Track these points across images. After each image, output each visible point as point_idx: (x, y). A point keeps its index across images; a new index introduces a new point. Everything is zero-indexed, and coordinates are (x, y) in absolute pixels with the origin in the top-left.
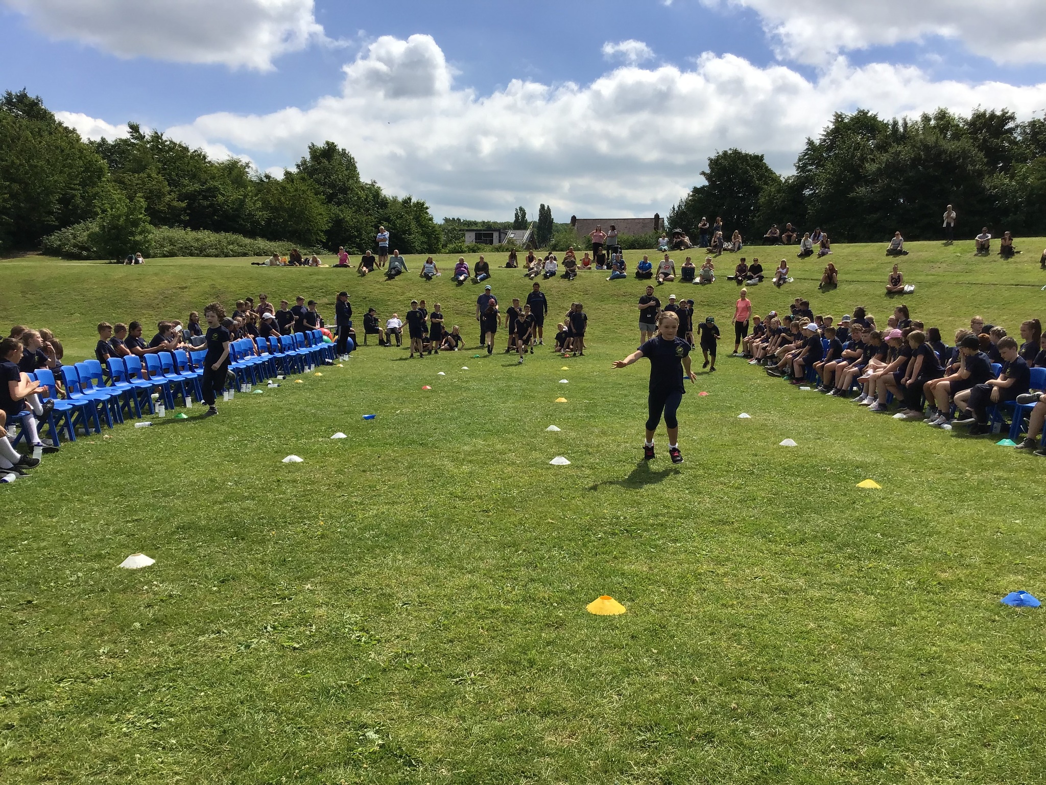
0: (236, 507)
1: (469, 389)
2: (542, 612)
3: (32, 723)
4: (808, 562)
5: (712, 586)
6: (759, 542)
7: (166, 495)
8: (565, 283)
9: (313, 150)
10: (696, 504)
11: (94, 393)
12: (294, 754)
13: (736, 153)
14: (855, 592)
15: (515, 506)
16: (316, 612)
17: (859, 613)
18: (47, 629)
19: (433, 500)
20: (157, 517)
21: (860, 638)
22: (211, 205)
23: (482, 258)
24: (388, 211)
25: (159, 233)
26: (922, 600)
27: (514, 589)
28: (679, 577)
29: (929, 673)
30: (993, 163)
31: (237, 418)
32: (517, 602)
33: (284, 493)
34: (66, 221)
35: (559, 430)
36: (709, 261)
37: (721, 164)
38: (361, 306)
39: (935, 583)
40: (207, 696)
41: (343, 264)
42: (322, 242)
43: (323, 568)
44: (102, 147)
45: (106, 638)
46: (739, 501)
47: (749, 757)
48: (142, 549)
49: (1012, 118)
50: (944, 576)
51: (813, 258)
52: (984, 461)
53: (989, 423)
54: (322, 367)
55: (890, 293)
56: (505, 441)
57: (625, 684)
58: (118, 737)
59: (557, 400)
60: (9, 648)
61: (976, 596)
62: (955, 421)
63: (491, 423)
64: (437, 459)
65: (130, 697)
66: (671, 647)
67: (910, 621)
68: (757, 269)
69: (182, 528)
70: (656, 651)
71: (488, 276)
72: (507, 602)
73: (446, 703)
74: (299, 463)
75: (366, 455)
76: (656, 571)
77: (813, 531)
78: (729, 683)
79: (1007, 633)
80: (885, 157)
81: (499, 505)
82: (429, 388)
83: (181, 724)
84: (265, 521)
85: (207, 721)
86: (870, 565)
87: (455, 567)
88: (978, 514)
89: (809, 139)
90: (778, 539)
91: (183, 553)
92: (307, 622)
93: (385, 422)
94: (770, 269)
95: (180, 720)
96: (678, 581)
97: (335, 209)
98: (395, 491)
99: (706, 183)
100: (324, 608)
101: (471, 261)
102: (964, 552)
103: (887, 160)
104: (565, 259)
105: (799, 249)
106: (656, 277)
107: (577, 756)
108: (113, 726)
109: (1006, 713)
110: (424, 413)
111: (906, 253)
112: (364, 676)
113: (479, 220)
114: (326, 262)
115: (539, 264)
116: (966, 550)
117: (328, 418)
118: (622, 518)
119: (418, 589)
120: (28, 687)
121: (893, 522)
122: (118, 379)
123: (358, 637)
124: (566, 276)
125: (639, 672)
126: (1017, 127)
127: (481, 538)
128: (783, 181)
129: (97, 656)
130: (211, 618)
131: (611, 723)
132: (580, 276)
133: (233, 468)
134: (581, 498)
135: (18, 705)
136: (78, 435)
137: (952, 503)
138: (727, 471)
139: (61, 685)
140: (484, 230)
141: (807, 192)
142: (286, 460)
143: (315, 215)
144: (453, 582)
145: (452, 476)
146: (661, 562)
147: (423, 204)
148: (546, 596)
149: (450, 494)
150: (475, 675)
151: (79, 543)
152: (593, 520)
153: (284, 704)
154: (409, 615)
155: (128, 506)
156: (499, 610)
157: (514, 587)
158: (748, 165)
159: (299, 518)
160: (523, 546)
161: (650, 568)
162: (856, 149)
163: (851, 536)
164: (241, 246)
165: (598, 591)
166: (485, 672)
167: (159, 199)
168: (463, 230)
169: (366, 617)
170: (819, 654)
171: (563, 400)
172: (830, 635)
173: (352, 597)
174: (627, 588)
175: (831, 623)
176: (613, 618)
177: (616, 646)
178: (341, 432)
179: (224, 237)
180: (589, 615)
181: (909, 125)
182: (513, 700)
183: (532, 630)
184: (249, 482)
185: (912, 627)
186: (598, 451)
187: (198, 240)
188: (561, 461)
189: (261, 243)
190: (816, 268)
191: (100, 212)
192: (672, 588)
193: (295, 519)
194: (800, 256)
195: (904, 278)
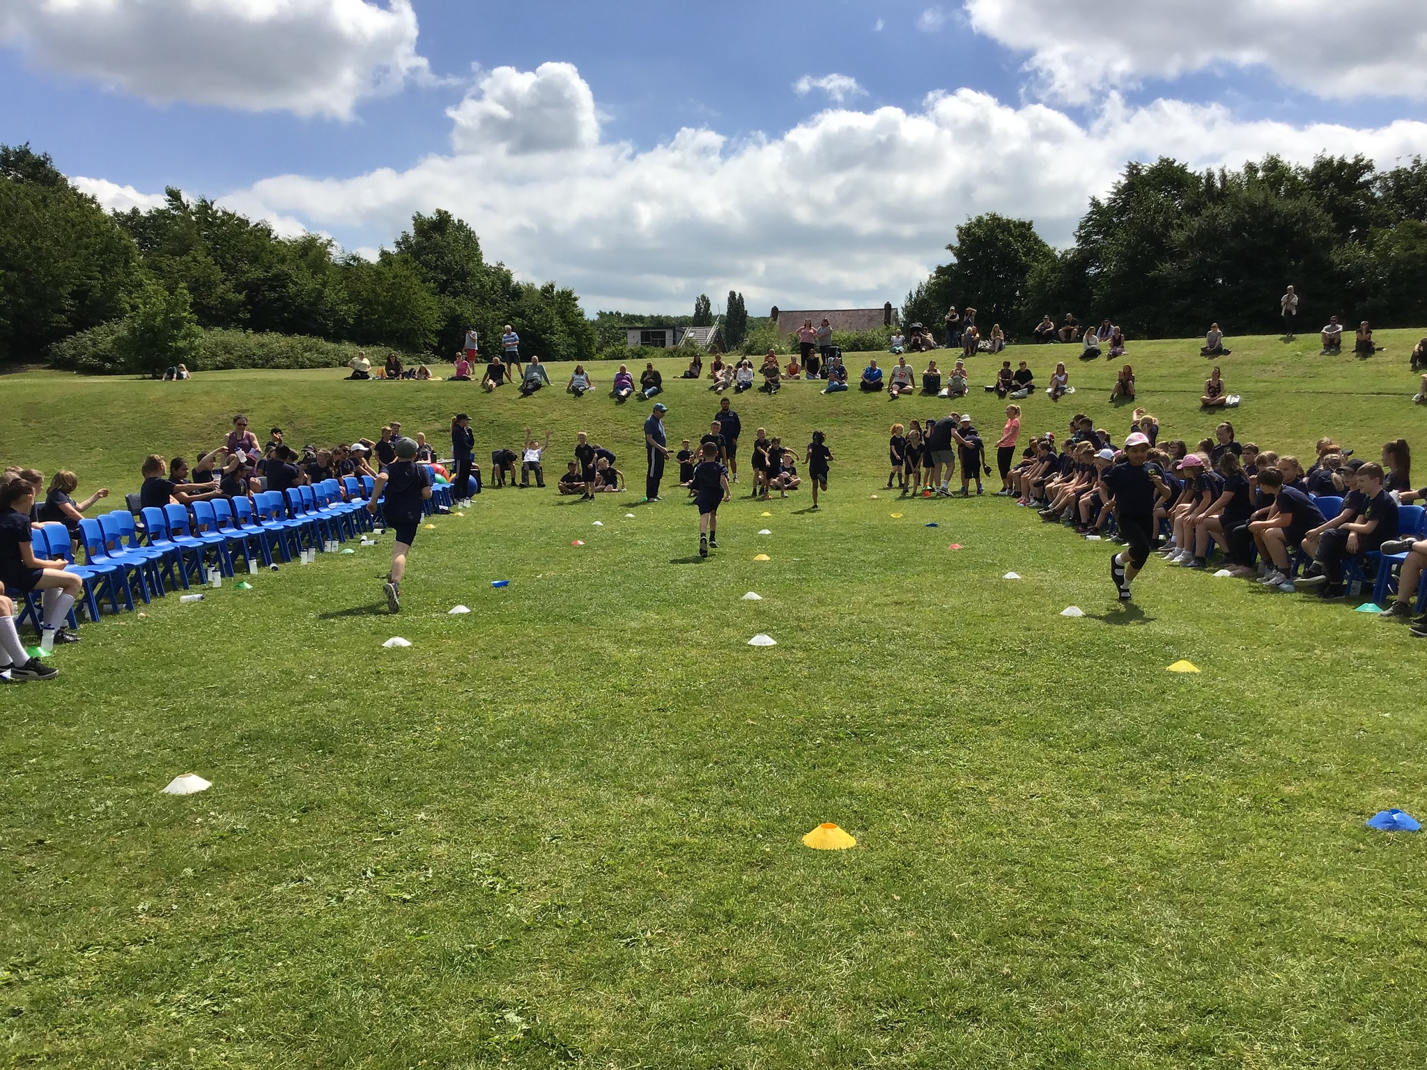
0: (320, 708)
1: (636, 544)
2: (742, 847)
3: (47, 1007)
4: (1103, 773)
5: (972, 809)
6: (1035, 747)
7: (224, 694)
8: (763, 399)
9: (419, 222)
10: (949, 696)
11: (123, 555)
12: (406, 1045)
13: (994, 218)
14: (1167, 814)
15: (702, 703)
16: (434, 851)
17: (1174, 843)
18: (66, 879)
19: (590, 695)
20: (213, 724)
21: (1176, 877)
22: (280, 299)
23: (649, 366)
24: (522, 303)
25: (208, 338)
26: (1260, 823)
27: (702, 815)
28: (927, 797)
29: (1271, 922)
30: (1343, 228)
31: (319, 587)
32: (707, 833)
33: (386, 689)
34: (82, 322)
35: (760, 598)
36: (959, 365)
37: (974, 234)
38: (487, 433)
39: (1276, 800)
40: (287, 967)
41: (461, 376)
42: (432, 346)
43: (441, 790)
44: (132, 221)
45: (146, 890)
46: (1007, 693)
47: (1028, 1040)
48: (193, 768)
49: (1369, 167)
50: (1287, 790)
51: (1101, 360)
52: (1339, 633)
53: (1345, 582)
54: (435, 517)
55: (1208, 407)
56: (686, 614)
57: (858, 944)
58: (166, 1025)
59: (757, 558)
60: (14, 905)
61: (1333, 818)
62: (1299, 579)
63: (667, 590)
64: (593, 640)
65: (180, 971)
66: (920, 892)
67: (1243, 851)
68: (1025, 376)
69: (249, 738)
70: (899, 898)
71: (659, 390)
72: (694, 834)
73: (613, 973)
74: (405, 648)
75: (497, 636)
76: (896, 788)
77: (1108, 731)
78: (999, 940)
79: (1376, 868)
80: (1196, 222)
81: (680, 702)
82: (581, 543)
83: (252, 1006)
84: (360, 728)
85: (287, 1001)
86: (1188, 777)
87: (622, 787)
88: (1332, 705)
89: (1093, 199)
90: (1062, 743)
91: (250, 772)
92: (421, 864)
93: (522, 590)
94: (1042, 375)
95: (249, 1001)
96: (926, 801)
97: (450, 301)
98: (537, 684)
99: (955, 260)
100: (444, 845)
101: (635, 369)
102: (1315, 757)
103: (1200, 226)
104: (765, 365)
105: (1080, 348)
106: (889, 389)
107: (794, 1042)
108: (158, 1010)
109: (1377, 976)
110: (576, 578)
111: (1227, 352)
112: (501, 938)
113: (646, 314)
114: (439, 372)
115: (728, 373)
116: (1318, 755)
117: (444, 586)
118: (848, 717)
119: (573, 817)
120: (40, 958)
121: (1218, 718)
122: (157, 536)
123: (491, 884)
124: (766, 389)
125: (875, 926)
126: (1376, 179)
127: (657, 747)
128: (1059, 256)
129: (134, 915)
130: (288, 860)
131: (840, 997)
132: (785, 389)
133: (317, 655)
134: (792, 690)
135: (26, 983)
136: (102, 613)
137: (1298, 691)
138: (990, 652)
139: (86, 955)
140: (653, 328)
141: (1092, 271)
142: (388, 644)
143: (421, 310)
144: (620, 807)
145: (616, 663)
146: (903, 776)
147: (570, 294)
148: (747, 825)
149: (612, 686)
150: (652, 934)
151: (107, 760)
152: (808, 721)
153: (391, 976)
154: (560, 852)
155: (172, 709)
156: (683, 844)
157: (703, 813)
158: (1012, 235)
159: (408, 723)
160: (714, 757)
161: (888, 785)
162: (1157, 212)
163: (1161, 737)
164: (322, 353)
165: (817, 817)
166: (666, 930)
167: (209, 290)
168: (625, 328)
169: (502, 856)
170: (1121, 899)
171: (765, 557)
172: (1135, 873)
173: (481, 829)
174: (857, 812)
175: (1136, 857)
176: (839, 853)
177: (844, 892)
178: (463, 604)
179: (298, 341)
180: (806, 849)
181: (1229, 179)
182: (705, 967)
183: (729, 872)
184: (338, 674)
185: (1246, 860)
186: (813, 627)
187: (262, 345)
188: (763, 640)
189: (349, 348)
190: (1106, 374)
191: (128, 308)
192: (918, 811)
193: (402, 723)
194: (1082, 358)
195: (1225, 386)
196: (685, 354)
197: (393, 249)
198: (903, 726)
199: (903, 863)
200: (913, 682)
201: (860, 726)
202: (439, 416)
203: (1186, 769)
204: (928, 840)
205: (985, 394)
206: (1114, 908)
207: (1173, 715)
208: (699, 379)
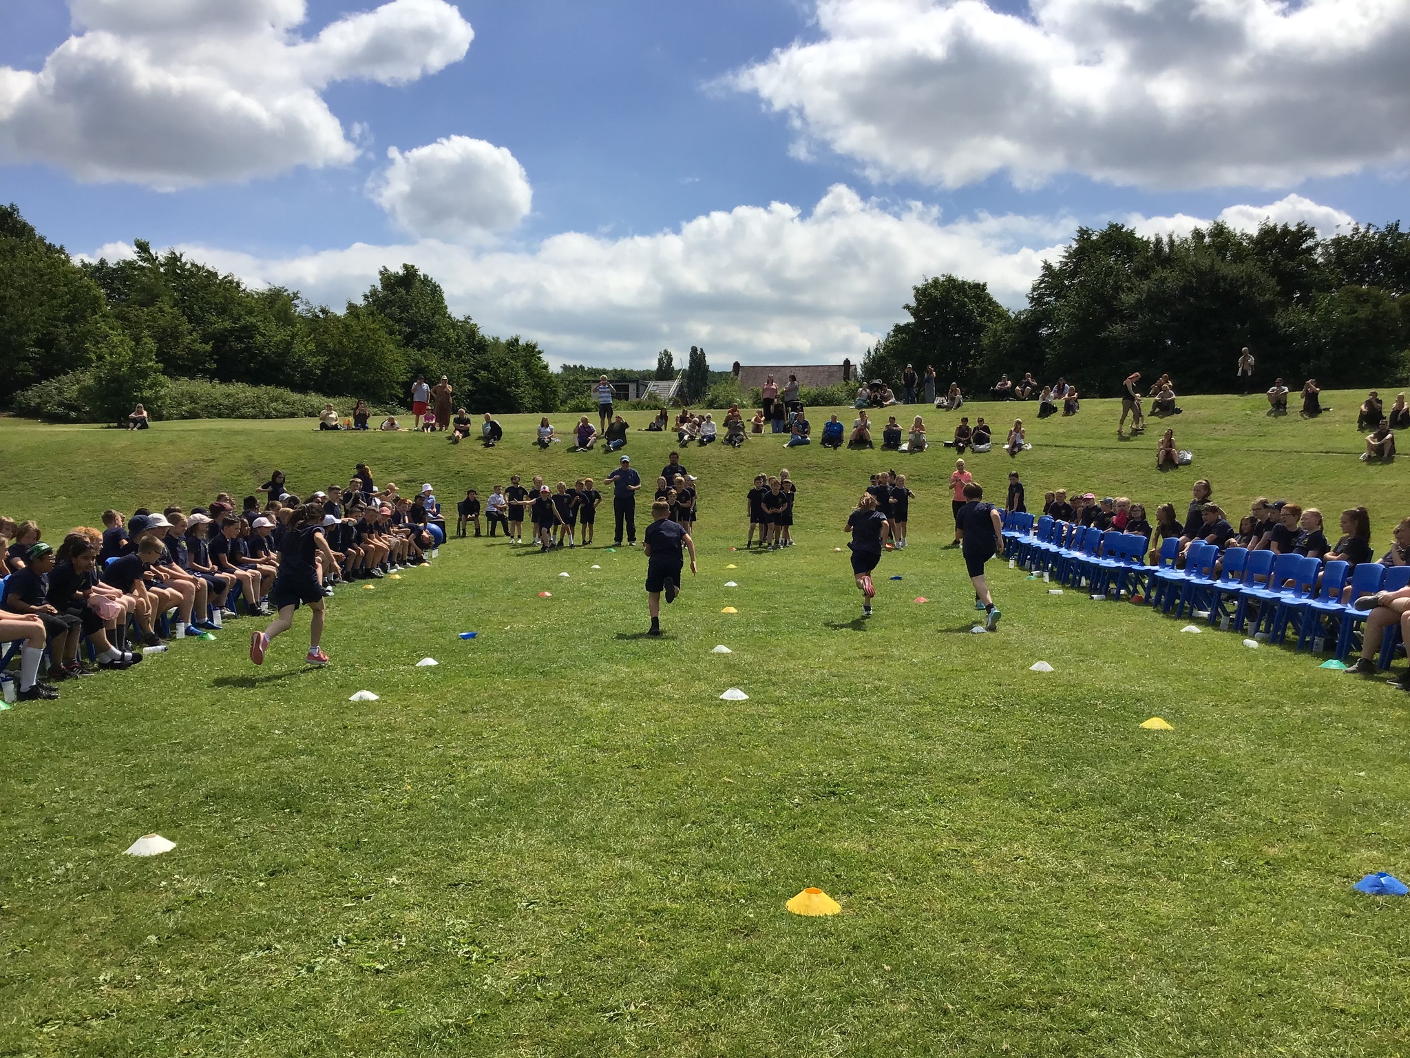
0: (286, 765)
1: (603, 596)
2: (725, 913)
4: (1086, 834)
5: (957, 872)
6: (1016, 807)
7: (189, 749)
8: (727, 451)
9: (386, 276)
10: (925, 753)
13: (950, 280)
14: (1154, 877)
15: (676, 760)
16: (407, 918)
17: (1163, 908)
18: (23, 947)
19: (562, 751)
20: (176, 781)
21: (1169, 944)
22: (247, 350)
24: (488, 356)
25: (173, 387)
26: (1247, 887)
27: (682, 878)
28: (911, 859)
29: (1269, 992)
32: (689, 898)
33: (354, 745)
34: (48, 370)
35: (729, 650)
36: (918, 421)
37: (930, 294)
38: (451, 483)
39: (1261, 863)
42: (398, 397)
43: (413, 853)
44: (100, 272)
45: (108, 959)
46: (983, 749)
48: (157, 828)
49: (1311, 234)
50: (1273, 852)
52: (1306, 690)
53: (1308, 638)
56: (658, 667)
57: (850, 1018)
59: (724, 611)
61: (1320, 882)
64: (564, 693)
66: (909, 961)
67: (1234, 917)
69: (213, 797)
70: (889, 968)
71: (624, 443)
72: (674, 898)
73: (597, 1050)
74: (373, 701)
75: (466, 689)
77: (1088, 790)
79: (1368, 934)
80: (1145, 285)
81: (654, 758)
82: (548, 594)
86: (1171, 838)
87: (599, 848)
88: (1308, 764)
89: (1045, 262)
90: (1042, 802)
91: (215, 832)
92: (393, 932)
93: (490, 642)
96: (910, 864)
97: (414, 354)
98: (508, 740)
99: (912, 320)
100: (417, 911)
102: (1296, 817)
103: (1149, 289)
104: (728, 419)
110: (544, 630)
111: (1179, 411)
112: (479, 1012)
113: (610, 368)
115: (693, 426)
116: (1298, 816)
117: (411, 638)
118: (825, 774)
119: (549, 881)
121: (1195, 777)
123: (466, 953)
124: (730, 442)
125: (868, 999)
127: (633, 806)
128: (1013, 316)
129: (95, 986)
130: (256, 927)
133: (281, 710)
134: (766, 746)
137: (1272, 749)
138: (963, 707)
139: (45, 1030)
141: (1045, 332)
142: (355, 697)
143: (389, 361)
144: (597, 869)
145: (588, 718)
146: (884, 837)
147: (534, 347)
148: (729, 889)
149: (585, 742)
150: (636, 1007)
151: (68, 819)
152: (785, 778)
154: (537, 918)
155: (135, 765)
156: (664, 910)
157: (683, 876)
158: (966, 296)
159: (377, 780)
160: (692, 816)
161: (870, 846)
162: (1107, 275)
163: (1141, 797)
164: (288, 403)
165: (800, 881)
166: (650, 1003)
167: (176, 339)
168: (589, 381)
169: (477, 923)
170: (1115, 968)
171: (732, 610)
172: (1128, 940)
173: (455, 895)
174: (840, 876)
175: (1126, 923)
176: (825, 919)
177: (831, 961)
178: (430, 656)
179: (264, 392)
180: (791, 915)
181: (1177, 242)
182: (693, 1044)
183: (712, 940)
184: (304, 729)
185: (1237, 926)
186: (785, 681)
187: (228, 395)
188: (735, 694)
189: (315, 399)
190: (1061, 431)
191: (94, 358)
192: (903, 874)
193: (371, 781)
194: (1039, 416)
195: (1177, 444)
196: (649, 407)
197: (360, 302)
198: (881, 785)
199: (891, 930)
200: (888, 739)
201: (837, 785)
202: (405, 467)
203: (1169, 830)
204: (914, 905)
205: (944, 449)
206: (1109, 977)
207: (1151, 774)
208: (664, 432)
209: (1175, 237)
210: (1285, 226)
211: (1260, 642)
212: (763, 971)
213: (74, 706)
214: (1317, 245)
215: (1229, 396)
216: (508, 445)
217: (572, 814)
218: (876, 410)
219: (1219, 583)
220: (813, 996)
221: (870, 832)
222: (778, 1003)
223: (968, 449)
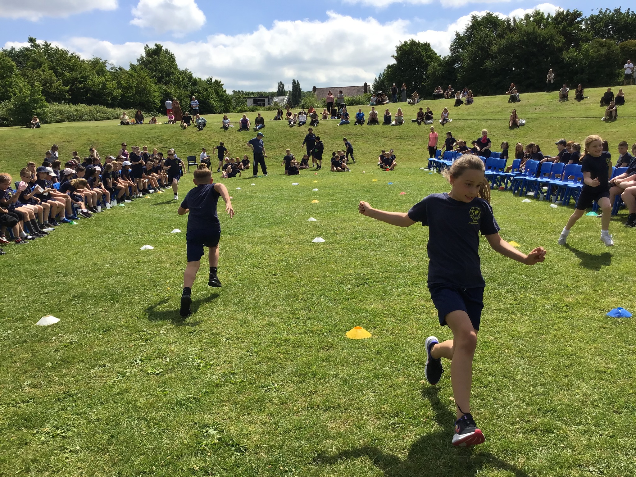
0: (111, 281)
1: (257, 198)
2: (317, 340)
5: (423, 316)
7: (65, 275)
9: (147, 50)
10: (407, 263)
13: (413, 42)
14: (514, 314)
15: (293, 271)
16: (169, 349)
17: (520, 328)
20: (60, 290)
23: (259, 115)
24: (197, 87)
25: (51, 108)
26: (557, 317)
28: (402, 311)
29: (571, 365)
30: (569, 42)
31: (109, 222)
32: (301, 334)
33: (143, 270)
35: (316, 220)
36: (400, 111)
37: (403, 50)
38: (184, 148)
39: (564, 305)
40: (99, 411)
42: (157, 109)
43: (172, 318)
44: (12, 54)
45: (28, 374)
48: (50, 312)
49: (580, 15)
50: (568, 300)
56: (283, 229)
57: (377, 385)
59: (313, 202)
61: (590, 313)
64: (240, 242)
67: (552, 331)
68: (429, 114)
69: (77, 297)
70: (394, 361)
71: (263, 126)
72: (294, 334)
73: (260, 406)
74: (151, 250)
76: (387, 308)
79: (615, 336)
81: (282, 271)
83: (82, 432)
84: (131, 289)
85: (99, 429)
86: (521, 296)
87: (258, 313)
89: (457, 32)
91: (78, 313)
92: (163, 355)
94: (437, 113)
95: (80, 430)
96: (402, 313)
97: (164, 87)
99: (395, 62)
100: (174, 345)
103: (504, 43)
107: (351, 437)
109: (624, 389)
111: (519, 101)
112: (204, 391)
113: (255, 91)
114: (161, 121)
116: (579, 283)
117: (168, 220)
118: (362, 274)
119: (236, 329)
123: (197, 364)
124: (312, 124)
127: (273, 293)
128: (442, 59)
129: (22, 387)
130: (98, 356)
132: (321, 124)
133: (109, 255)
134: (334, 263)
140: (259, 98)
141: (457, 66)
142: (143, 248)
144: (257, 323)
145: (251, 253)
146: (390, 302)
147: (220, 82)
148: (319, 329)
149: (250, 264)
150: (278, 385)
151: (8, 310)
152: (343, 277)
153: (151, 413)
154: (230, 346)
155: (40, 284)
156: (289, 340)
157: (298, 324)
158: (421, 49)
160: (301, 297)
161: (383, 306)
162: (485, 37)
163: (507, 278)
164: (105, 113)
165: (352, 323)
166: (284, 383)
167: (51, 85)
168: (246, 98)
169: (202, 349)
170: (499, 357)
171: (317, 201)
172: (504, 343)
173: (192, 337)
174: (370, 320)
175: (503, 336)
176: (364, 340)
177: (368, 359)
178: (177, 228)
179: (94, 108)
180: (348, 339)
181: (517, 22)
182: (305, 400)
183: (312, 352)
184: (119, 264)
185: (554, 335)
186: (342, 233)
187: (77, 111)
188: (319, 240)
189: (118, 111)
190: (465, 112)
191: (12, 95)
192: (399, 318)
193: (151, 286)
194: (455, 106)
195: (518, 116)
196: (274, 109)
197: (136, 63)
198: (388, 278)
199: (395, 344)
200: (390, 257)
201: (368, 279)
202: (162, 141)
203: (520, 292)
204: (405, 332)
205: (412, 123)
206: (496, 361)
207: (511, 267)
208: (282, 120)
209: (516, 18)
210: (568, 11)
211: (559, 205)
212: (336, 365)
213: (11, 258)
214: (583, 20)
215: (542, 93)
216: (209, 129)
217: (245, 297)
218: (380, 106)
219: (539, 179)
220: (359, 376)
221: (383, 300)
222: (344, 380)
223: (423, 123)
